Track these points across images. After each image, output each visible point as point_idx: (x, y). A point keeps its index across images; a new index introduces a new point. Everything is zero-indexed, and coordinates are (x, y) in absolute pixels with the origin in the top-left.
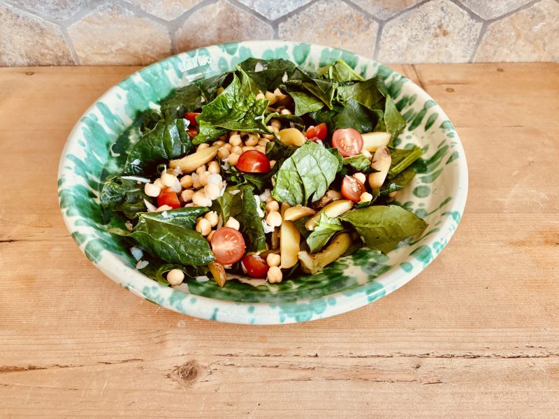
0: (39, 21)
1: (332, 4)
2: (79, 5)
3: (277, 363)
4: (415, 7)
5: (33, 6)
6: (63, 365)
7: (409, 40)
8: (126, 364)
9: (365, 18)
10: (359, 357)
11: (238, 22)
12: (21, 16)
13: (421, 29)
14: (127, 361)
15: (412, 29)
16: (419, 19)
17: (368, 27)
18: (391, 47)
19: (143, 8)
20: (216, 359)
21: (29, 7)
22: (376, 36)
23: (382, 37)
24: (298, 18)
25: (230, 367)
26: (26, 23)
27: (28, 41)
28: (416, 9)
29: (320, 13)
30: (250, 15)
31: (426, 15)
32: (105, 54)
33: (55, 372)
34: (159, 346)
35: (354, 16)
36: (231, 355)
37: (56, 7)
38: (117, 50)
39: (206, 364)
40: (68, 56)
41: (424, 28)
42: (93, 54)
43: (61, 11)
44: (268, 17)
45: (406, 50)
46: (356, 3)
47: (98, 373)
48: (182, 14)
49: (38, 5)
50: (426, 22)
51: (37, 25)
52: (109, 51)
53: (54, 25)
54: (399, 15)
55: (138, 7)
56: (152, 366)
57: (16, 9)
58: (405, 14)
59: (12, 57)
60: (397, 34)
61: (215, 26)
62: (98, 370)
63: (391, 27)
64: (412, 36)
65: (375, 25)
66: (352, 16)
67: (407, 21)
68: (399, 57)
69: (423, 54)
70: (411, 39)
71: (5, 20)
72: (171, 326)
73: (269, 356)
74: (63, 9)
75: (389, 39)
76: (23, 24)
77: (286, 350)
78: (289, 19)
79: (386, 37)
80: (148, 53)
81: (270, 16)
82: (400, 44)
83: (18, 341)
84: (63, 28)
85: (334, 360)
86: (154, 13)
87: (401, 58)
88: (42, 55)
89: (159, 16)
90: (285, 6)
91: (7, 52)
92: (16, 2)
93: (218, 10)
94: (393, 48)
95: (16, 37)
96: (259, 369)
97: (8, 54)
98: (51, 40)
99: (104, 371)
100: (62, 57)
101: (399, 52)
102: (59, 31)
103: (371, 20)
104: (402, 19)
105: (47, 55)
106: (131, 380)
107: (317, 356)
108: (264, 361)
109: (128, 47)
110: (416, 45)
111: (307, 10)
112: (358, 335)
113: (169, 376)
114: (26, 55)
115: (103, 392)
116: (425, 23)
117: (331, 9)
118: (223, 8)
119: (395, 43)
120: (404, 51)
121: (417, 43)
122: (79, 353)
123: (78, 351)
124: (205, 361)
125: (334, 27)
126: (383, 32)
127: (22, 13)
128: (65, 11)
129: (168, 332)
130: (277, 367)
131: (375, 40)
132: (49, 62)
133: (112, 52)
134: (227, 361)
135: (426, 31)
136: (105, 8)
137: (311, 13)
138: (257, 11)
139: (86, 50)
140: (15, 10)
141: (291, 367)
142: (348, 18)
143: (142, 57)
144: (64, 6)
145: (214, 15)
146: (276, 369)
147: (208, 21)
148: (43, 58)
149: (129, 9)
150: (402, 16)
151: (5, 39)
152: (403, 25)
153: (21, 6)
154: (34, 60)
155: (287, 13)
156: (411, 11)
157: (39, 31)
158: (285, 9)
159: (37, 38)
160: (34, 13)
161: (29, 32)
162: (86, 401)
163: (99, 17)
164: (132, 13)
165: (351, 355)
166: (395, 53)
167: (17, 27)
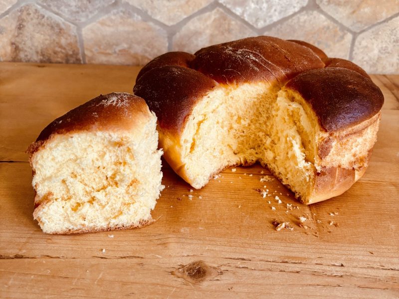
0: (60, 22)
1: (311, 16)
2: (97, 9)
3: (298, 270)
4: (384, 21)
5: (59, 8)
6: (54, 256)
7: (380, 51)
8: (124, 260)
9: (340, 29)
10: (392, 270)
11: (229, 29)
12: (46, 16)
13: (390, 42)
14: (125, 257)
15: (382, 42)
16: (389, 32)
17: (342, 37)
18: (363, 58)
19: (149, 13)
20: (226, 262)
21: (55, 9)
22: (350, 46)
23: (355, 48)
24: (281, 28)
25: (243, 269)
26: (49, 23)
27: (46, 40)
28: (386, 24)
29: (301, 24)
30: (239, 23)
31: (395, 29)
32: (109, 54)
33: (44, 262)
34: (160, 247)
35: (331, 27)
36: (243, 259)
37: (78, 10)
38: (120, 51)
39: (215, 266)
40: (77, 54)
41: (393, 40)
42: (98, 53)
43: (81, 13)
44: (255, 26)
45: (377, 61)
46: (333, 16)
47: (92, 266)
48: (181, 20)
49: (63, 8)
50: (395, 36)
51: (58, 25)
52: (113, 51)
53: (72, 26)
54: (370, 28)
55: (146, 12)
56: (153, 264)
57: (44, 10)
58: (376, 27)
59: (28, 54)
60: (369, 45)
61: (208, 32)
62: (93, 263)
63: (363, 39)
64: (382, 48)
65: (349, 37)
66: (328, 28)
67: (377, 34)
68: (371, 67)
69: (393, 65)
70: (382, 51)
71: (32, 19)
72: (174, 232)
73: (287, 262)
74: (83, 11)
75: (361, 50)
76: (45, 24)
77: (305, 258)
78: (273, 29)
79: (358, 49)
80: (147, 55)
81: (257, 25)
82: (371, 54)
83: (8, 234)
84: (79, 29)
85: (365, 271)
86: (158, 18)
87: (372, 69)
88: (55, 53)
89: (162, 20)
90: (271, 17)
91: (25, 49)
92: (45, 4)
93: (213, 17)
94: (365, 59)
95: (37, 35)
96: (277, 273)
97: (26, 51)
98: (66, 39)
99: (98, 264)
100: (71, 56)
101: (371, 63)
102: (75, 31)
103: (346, 32)
104: (373, 32)
105: (59, 52)
106: (130, 274)
107: (342, 265)
108: (283, 266)
109: (130, 48)
110: (386, 57)
111: (290, 20)
112: (385, 250)
113: (172, 273)
114: (41, 52)
115: (98, 282)
116: (393, 37)
117: (310, 21)
118: (217, 16)
119: (367, 54)
120: (375, 62)
121: (387, 55)
122: (72, 248)
123: (71, 246)
124: (214, 262)
125: (312, 37)
126: (357, 43)
127: (48, 14)
128: (84, 14)
129: (170, 236)
130: (298, 272)
131: (349, 50)
132: (59, 60)
133: (115, 52)
134: (239, 263)
135: (394, 44)
136: (118, 13)
137: (293, 23)
138: (246, 19)
139: (93, 50)
140: (42, 11)
141: (314, 274)
142: (325, 29)
143: (140, 58)
144: (84, 9)
145: (209, 22)
146: (297, 274)
147: (202, 27)
148: (55, 56)
149: (138, 14)
150: (373, 29)
151: (27, 37)
152: (374, 38)
153: (48, 8)
154: (47, 58)
155: (272, 22)
156: (381, 25)
157: (58, 31)
158: (270, 19)
159: (54, 37)
160: (57, 14)
161: (49, 31)
162: (77, 289)
163: (111, 20)
164: (140, 18)
165: (382, 267)
166: (367, 63)
167: (40, 26)
